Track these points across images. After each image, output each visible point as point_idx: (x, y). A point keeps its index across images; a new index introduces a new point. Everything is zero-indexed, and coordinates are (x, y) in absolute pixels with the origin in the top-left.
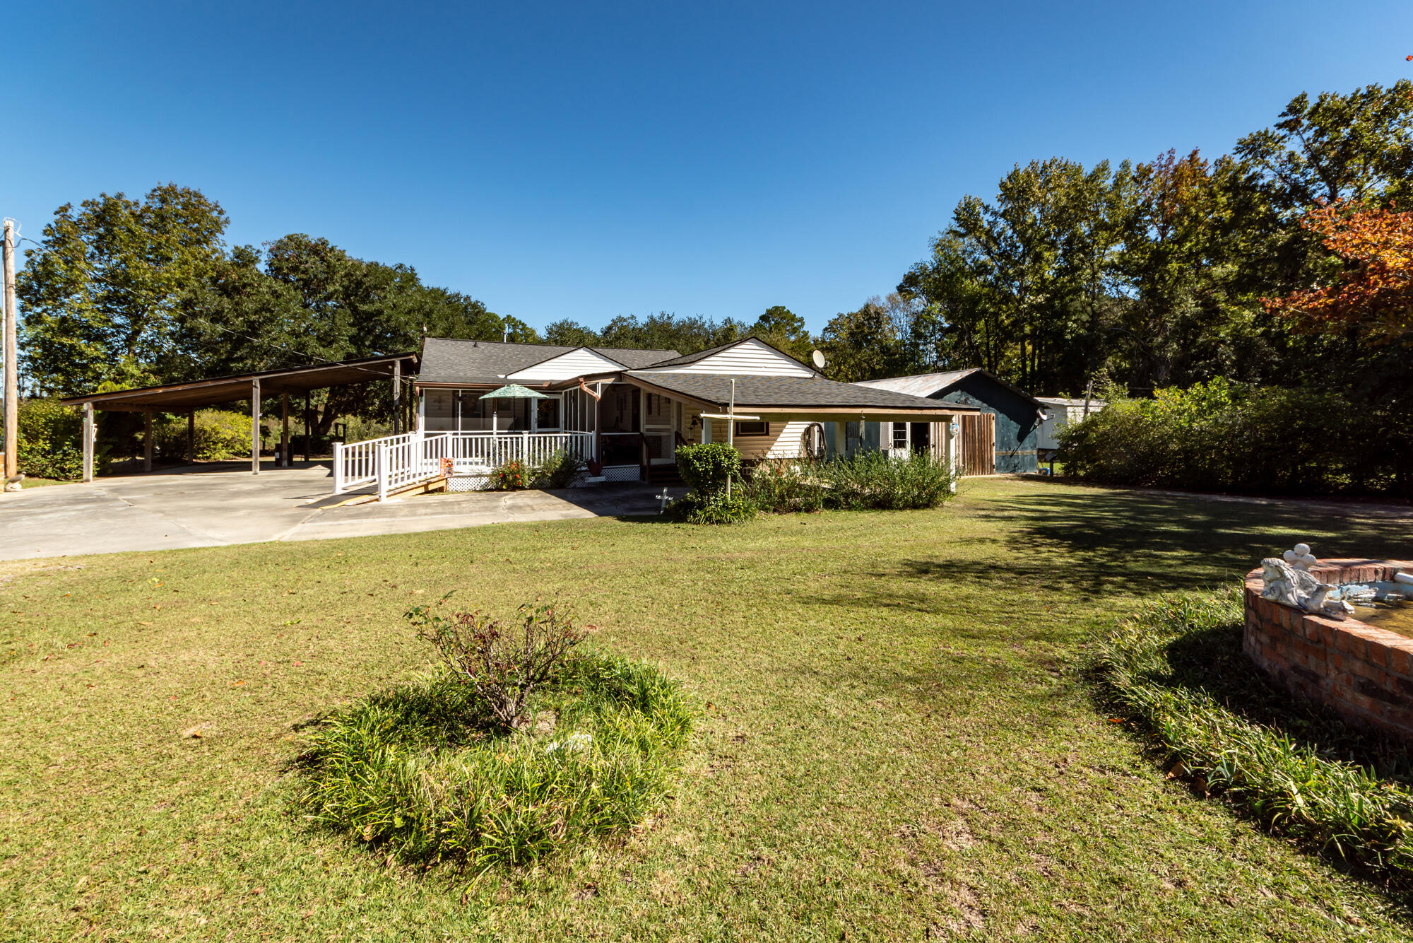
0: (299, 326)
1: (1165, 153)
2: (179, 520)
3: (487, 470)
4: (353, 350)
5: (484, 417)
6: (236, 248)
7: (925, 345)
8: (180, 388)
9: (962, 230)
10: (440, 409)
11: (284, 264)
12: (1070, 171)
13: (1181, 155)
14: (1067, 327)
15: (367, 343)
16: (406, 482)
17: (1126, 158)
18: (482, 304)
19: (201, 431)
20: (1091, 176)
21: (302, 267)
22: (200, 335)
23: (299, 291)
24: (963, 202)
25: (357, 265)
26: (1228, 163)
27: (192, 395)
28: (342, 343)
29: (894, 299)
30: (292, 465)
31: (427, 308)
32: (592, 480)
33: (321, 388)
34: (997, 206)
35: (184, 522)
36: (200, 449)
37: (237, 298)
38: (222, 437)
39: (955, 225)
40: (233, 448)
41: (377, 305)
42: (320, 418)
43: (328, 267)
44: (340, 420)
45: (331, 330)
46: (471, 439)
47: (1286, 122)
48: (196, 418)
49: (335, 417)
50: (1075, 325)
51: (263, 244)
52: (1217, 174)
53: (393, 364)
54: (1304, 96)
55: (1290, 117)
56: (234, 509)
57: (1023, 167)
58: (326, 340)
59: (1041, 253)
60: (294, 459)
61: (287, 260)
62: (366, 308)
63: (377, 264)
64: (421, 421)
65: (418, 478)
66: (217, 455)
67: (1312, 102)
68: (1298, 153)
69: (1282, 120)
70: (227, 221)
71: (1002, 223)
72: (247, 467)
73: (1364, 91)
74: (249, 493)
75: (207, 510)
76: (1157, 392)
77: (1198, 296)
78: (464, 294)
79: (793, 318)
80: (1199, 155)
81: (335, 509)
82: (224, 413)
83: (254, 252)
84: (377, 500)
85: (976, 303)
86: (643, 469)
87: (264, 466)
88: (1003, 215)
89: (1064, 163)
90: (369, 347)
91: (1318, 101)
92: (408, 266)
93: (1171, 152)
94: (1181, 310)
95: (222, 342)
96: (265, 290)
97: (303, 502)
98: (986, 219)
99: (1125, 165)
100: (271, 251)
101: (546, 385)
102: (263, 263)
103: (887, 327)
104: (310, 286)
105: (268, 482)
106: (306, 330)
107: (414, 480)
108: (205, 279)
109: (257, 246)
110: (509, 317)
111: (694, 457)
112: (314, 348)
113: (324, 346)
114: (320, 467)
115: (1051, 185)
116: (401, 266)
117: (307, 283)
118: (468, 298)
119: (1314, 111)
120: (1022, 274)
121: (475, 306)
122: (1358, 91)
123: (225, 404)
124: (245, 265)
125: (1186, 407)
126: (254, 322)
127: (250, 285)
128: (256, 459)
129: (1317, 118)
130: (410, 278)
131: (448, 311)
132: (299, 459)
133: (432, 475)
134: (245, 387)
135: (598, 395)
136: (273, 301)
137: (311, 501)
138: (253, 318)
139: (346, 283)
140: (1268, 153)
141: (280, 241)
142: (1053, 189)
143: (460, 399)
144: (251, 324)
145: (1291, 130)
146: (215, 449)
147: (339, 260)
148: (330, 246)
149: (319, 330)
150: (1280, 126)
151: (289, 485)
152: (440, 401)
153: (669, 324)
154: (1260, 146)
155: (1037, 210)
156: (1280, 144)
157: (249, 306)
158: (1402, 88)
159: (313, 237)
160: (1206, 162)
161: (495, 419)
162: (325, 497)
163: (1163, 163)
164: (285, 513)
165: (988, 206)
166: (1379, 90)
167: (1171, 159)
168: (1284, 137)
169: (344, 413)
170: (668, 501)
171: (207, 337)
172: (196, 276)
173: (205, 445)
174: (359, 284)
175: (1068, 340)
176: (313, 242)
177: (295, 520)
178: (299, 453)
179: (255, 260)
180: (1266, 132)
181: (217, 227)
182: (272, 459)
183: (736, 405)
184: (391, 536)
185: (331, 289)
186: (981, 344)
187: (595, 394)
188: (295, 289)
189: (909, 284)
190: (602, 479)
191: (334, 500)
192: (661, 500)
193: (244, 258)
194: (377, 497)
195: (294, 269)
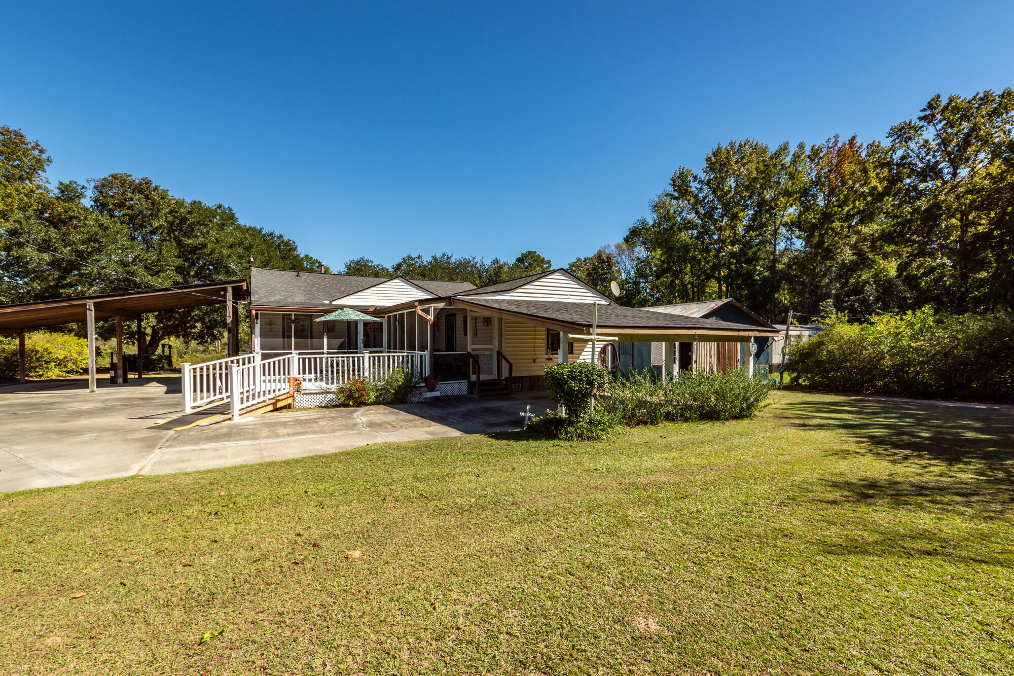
0: (127, 256)
1: (832, 138)
2: (15, 447)
3: (334, 387)
4: (180, 279)
5: (311, 338)
6: (61, 183)
7: (645, 283)
8: (9, 310)
9: (676, 194)
10: (271, 331)
11: (110, 200)
12: (759, 150)
13: (844, 139)
14: (756, 270)
15: (192, 274)
16: (257, 400)
17: (802, 141)
18: (294, 242)
19: (33, 351)
20: (775, 154)
21: (127, 203)
22: (27, 263)
23: (124, 225)
24: (678, 172)
25: (180, 203)
26: (878, 146)
27: (23, 317)
28: (168, 272)
29: (621, 247)
30: (126, 382)
31: (247, 243)
32: (429, 395)
33: (150, 312)
34: (702, 176)
35: (23, 451)
36: (32, 367)
37: (64, 229)
38: (55, 356)
39: (670, 190)
40: (65, 366)
41: (201, 240)
42: (148, 339)
43: (153, 204)
44: (166, 341)
45: (158, 260)
46: (310, 359)
47: (926, 116)
48: (26, 339)
49: (162, 338)
50: (762, 269)
51: (88, 181)
52: (868, 155)
53: (225, 290)
54: (939, 96)
55: (928, 113)
56: (78, 432)
57: (725, 145)
58: (154, 269)
59: (737, 213)
60: (129, 376)
61: (112, 197)
62: (190, 241)
63: (200, 203)
64: (257, 341)
65: (268, 397)
66: (50, 374)
67: (944, 101)
68: (931, 141)
69: (923, 114)
70: (49, 160)
71: (706, 189)
72: (84, 384)
73: (981, 95)
74: (90, 413)
75: (46, 434)
76: (875, 318)
77: (854, 247)
78: (277, 233)
79: (543, 261)
80: (857, 140)
81: (188, 430)
82: (55, 335)
83: (79, 188)
84: (230, 419)
85: (688, 251)
86: (471, 385)
87: (101, 383)
88: (708, 183)
89: (755, 143)
90: (194, 276)
91: (948, 101)
92: (226, 207)
93: (836, 137)
94: (842, 258)
95: (49, 270)
96: (91, 223)
97: (151, 423)
98: (694, 186)
99: (801, 146)
100: (95, 188)
101: (371, 310)
102: (88, 199)
103: (615, 269)
104: (135, 221)
105: (107, 400)
106: (134, 260)
107: (262, 399)
108: (31, 212)
109: (82, 182)
110: (307, 256)
111: (568, 376)
112: (141, 276)
113: (152, 275)
114: (154, 384)
115: (745, 161)
116: (220, 206)
117: (132, 218)
118: (281, 236)
119: (946, 108)
120: (720, 229)
121: (287, 244)
122: (977, 95)
123: (55, 326)
124: (71, 199)
125: (901, 330)
126: (82, 252)
127: (76, 218)
128: (93, 376)
129: (947, 114)
130: (229, 217)
131: (264, 247)
132: (133, 376)
133: (280, 393)
134: (78, 310)
135: (431, 317)
136: (101, 232)
137: (161, 422)
138: (81, 247)
139: (170, 218)
140: (910, 139)
141: (105, 179)
142: (746, 163)
143: (293, 322)
144: (80, 254)
145: (929, 122)
146: (47, 368)
147: (162, 198)
148: (153, 186)
149: (146, 260)
150: (920, 119)
151: (129, 403)
152: (270, 324)
153: (448, 263)
154: (905, 133)
155: (733, 180)
156: (919, 132)
157: (75, 237)
158: (1007, 94)
159: (137, 176)
160: (861, 145)
161: (325, 340)
162: (175, 417)
163: (830, 145)
164: (137, 436)
165: (696, 176)
166: (991, 95)
167: (836, 142)
168: (922, 127)
169: (169, 334)
170: (530, 418)
171: (35, 264)
172: (21, 209)
173: (37, 364)
174: (184, 220)
175: (756, 280)
176: (137, 181)
177: (150, 445)
178: (133, 370)
179: (81, 196)
180: (910, 122)
181: (39, 165)
182: (107, 376)
183: (599, 326)
184: (269, 465)
185: (156, 224)
186: (689, 283)
187: (429, 317)
188: (122, 223)
189: (633, 236)
190: (437, 394)
191: (184, 421)
192: (524, 418)
193: (69, 193)
194: (230, 416)
195: (120, 205)
